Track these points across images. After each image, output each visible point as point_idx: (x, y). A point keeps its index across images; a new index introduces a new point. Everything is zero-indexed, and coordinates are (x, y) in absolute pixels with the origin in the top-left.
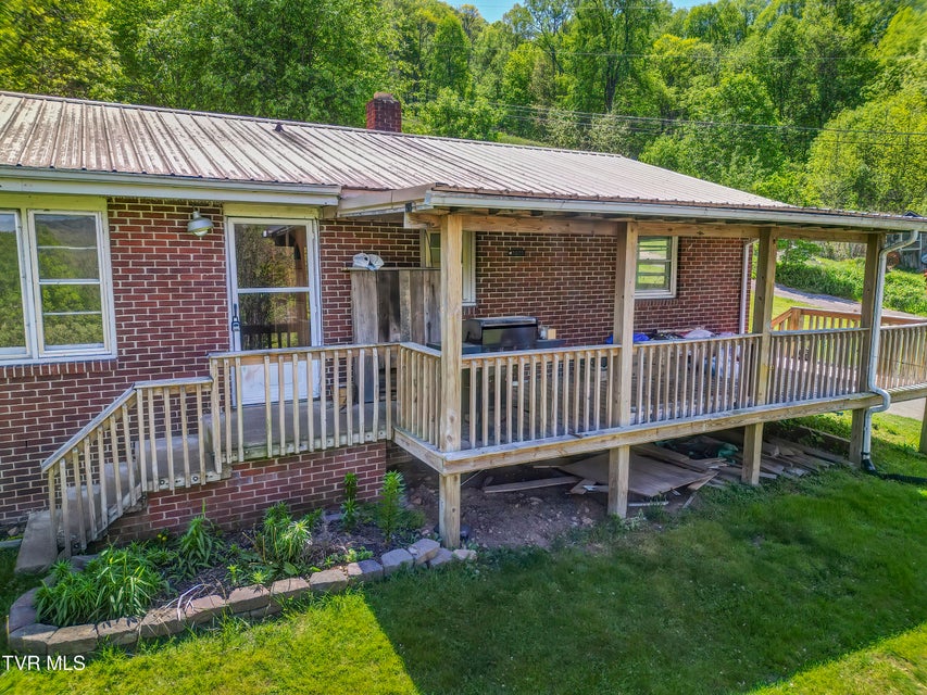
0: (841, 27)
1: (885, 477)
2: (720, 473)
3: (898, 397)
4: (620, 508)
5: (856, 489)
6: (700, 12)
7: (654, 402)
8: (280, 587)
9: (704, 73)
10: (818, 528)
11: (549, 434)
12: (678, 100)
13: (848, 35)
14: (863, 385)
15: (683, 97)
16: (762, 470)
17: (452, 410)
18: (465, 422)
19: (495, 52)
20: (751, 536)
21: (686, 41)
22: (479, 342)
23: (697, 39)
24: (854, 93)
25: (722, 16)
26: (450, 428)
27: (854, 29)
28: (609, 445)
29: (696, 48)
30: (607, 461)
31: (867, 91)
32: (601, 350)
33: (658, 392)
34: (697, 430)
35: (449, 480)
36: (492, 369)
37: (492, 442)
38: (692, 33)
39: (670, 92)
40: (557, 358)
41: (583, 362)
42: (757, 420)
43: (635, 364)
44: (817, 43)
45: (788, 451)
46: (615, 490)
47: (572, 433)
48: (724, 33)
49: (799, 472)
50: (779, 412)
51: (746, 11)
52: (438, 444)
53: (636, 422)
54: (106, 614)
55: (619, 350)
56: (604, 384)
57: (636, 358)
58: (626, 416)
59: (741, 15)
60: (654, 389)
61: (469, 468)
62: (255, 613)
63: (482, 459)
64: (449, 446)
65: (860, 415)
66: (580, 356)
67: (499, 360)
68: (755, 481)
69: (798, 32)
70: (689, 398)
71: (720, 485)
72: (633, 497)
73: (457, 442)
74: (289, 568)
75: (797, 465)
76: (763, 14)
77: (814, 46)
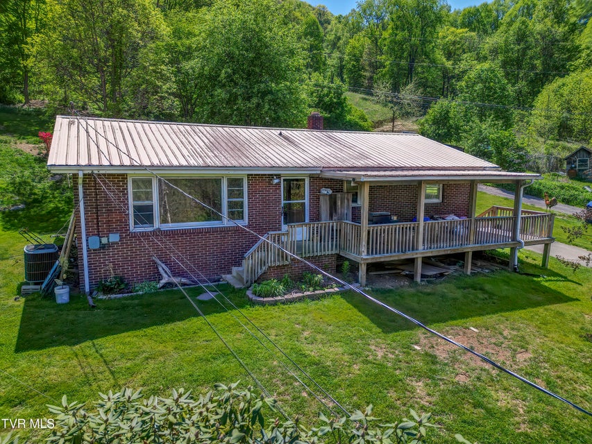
0: (556, 26)
1: (522, 274)
2: (456, 270)
3: (527, 244)
4: (418, 279)
5: (508, 277)
6: (469, 12)
7: (431, 243)
8: (317, 292)
9: (471, 52)
10: (488, 287)
11: (395, 252)
12: (454, 68)
13: (560, 30)
14: (514, 238)
15: (457, 67)
16: (471, 269)
17: (364, 243)
18: (368, 248)
19: (339, 39)
20: (464, 288)
21: (460, 31)
22: (372, 221)
23: (467, 29)
24: (563, 66)
25: (483, 14)
26: (364, 249)
27: (565, 26)
28: (415, 256)
29: (466, 35)
30: (414, 262)
31: (571, 65)
32: (412, 224)
33: (432, 239)
34: (446, 253)
35: (363, 265)
36: (377, 230)
37: (376, 253)
38: (463, 25)
39: (449, 64)
40: (398, 226)
41: (406, 228)
42: (469, 250)
43: (424, 230)
44: (541, 35)
45: (484, 264)
46: (417, 272)
47: (402, 251)
48: (484, 25)
49: (487, 271)
50: (478, 247)
51: (497, 11)
52: (359, 253)
53: (424, 249)
54: (274, 295)
55: (419, 224)
56: (413, 237)
57: (424, 227)
58: (421, 247)
59: (494, 14)
60: (431, 238)
61: (370, 261)
62: (313, 298)
63: (373, 258)
64: (363, 254)
65: (513, 250)
66: (405, 226)
67: (379, 227)
68: (469, 273)
69: (529, 27)
70: (443, 241)
71: (455, 274)
72: (423, 276)
73: (366, 253)
74: (318, 288)
75: (486, 269)
76: (509, 13)
77: (539, 37)
